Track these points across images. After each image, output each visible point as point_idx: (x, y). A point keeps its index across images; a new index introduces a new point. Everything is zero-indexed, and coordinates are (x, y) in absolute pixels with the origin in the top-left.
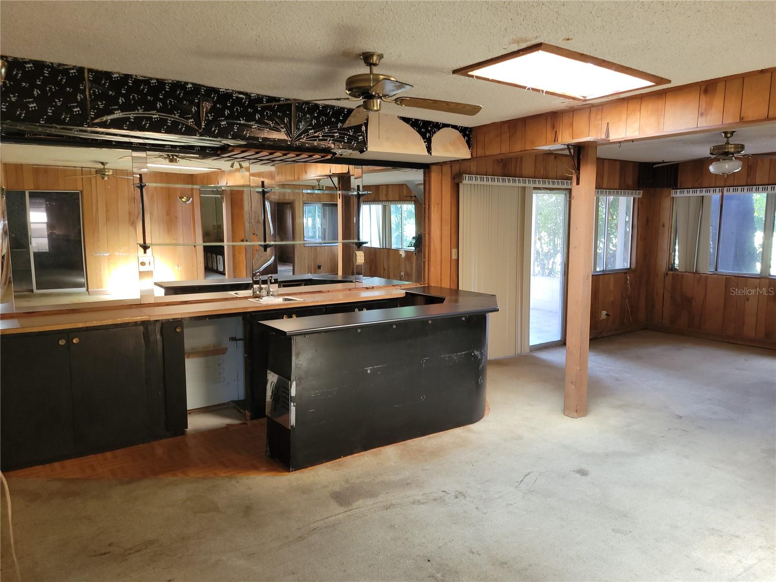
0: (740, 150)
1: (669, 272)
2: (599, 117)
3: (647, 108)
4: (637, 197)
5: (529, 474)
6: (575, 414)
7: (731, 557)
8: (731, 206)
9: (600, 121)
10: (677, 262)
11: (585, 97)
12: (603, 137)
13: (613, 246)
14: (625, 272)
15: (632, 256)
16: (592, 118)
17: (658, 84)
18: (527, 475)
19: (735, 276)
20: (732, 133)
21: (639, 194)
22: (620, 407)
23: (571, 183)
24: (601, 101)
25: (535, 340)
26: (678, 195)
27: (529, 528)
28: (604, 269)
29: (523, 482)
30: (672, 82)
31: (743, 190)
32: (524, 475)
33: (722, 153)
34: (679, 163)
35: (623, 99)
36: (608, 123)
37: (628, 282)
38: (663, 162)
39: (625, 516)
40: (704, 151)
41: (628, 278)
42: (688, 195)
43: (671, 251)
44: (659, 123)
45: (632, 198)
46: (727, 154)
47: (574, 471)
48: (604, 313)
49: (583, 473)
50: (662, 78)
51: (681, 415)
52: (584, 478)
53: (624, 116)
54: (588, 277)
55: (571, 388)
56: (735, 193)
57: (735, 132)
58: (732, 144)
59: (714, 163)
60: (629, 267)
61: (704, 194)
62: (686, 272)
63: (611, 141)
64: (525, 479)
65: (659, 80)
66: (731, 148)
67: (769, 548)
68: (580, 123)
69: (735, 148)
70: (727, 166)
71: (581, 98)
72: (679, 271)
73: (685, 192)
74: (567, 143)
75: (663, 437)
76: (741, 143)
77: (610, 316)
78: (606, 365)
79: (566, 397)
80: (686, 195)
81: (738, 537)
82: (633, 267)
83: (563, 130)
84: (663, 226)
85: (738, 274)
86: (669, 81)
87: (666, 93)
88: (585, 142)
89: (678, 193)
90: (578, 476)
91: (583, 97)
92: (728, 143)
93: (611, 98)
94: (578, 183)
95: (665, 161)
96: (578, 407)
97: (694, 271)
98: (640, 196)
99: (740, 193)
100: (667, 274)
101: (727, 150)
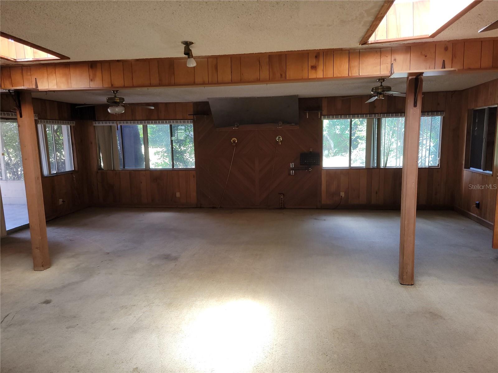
0: (122, 101)
1: (98, 171)
2: (29, 74)
3: (60, 72)
4: (72, 125)
5: (8, 315)
6: (42, 268)
7: (131, 316)
8: (126, 131)
9: (30, 77)
10: (102, 164)
11: (16, 60)
12: (34, 87)
13: (63, 157)
14: (71, 173)
15: (75, 162)
16: (24, 74)
17: (62, 59)
18: (6, 316)
19: (134, 171)
20: (117, 91)
21: (74, 124)
22: (73, 256)
23: (16, 115)
24: (28, 63)
25: (9, 226)
26: (97, 125)
27: (9, 348)
28: (57, 172)
29: (4, 321)
30: (71, 59)
31: (131, 123)
32: (4, 317)
33: (113, 102)
34: (94, 106)
35: (43, 64)
36: (36, 78)
37: (74, 179)
38: (85, 104)
39: (75, 317)
40: (103, 99)
41: (74, 176)
42: (103, 125)
43: (98, 158)
44: (68, 83)
45: (69, 126)
46: (116, 103)
47: (41, 303)
48: (61, 200)
49: (47, 302)
50: (64, 56)
51: (108, 252)
52: (48, 305)
53: (46, 75)
54: (38, 178)
55: (37, 252)
56: (127, 124)
57: (118, 91)
58: (117, 98)
59: (110, 107)
60: (73, 169)
61: (111, 124)
62: (108, 170)
63: (40, 90)
64: (5, 320)
65: (62, 57)
66: (117, 99)
67: (149, 305)
68: (16, 76)
69: (119, 100)
70: (117, 110)
71: (13, 60)
72: (104, 169)
73: (101, 123)
74: (8, 89)
75: (98, 267)
76: (123, 97)
77: (65, 202)
78: (64, 233)
79: (34, 259)
80: (101, 124)
81: (134, 306)
82: (76, 169)
83: (4, 80)
84: (91, 143)
85: (136, 169)
86: (69, 58)
87: (69, 65)
88: (21, 89)
89: (97, 123)
90: (44, 305)
91: (14, 59)
92: (115, 97)
93: (35, 63)
94: (21, 116)
95: (86, 104)
96: (43, 263)
97: (113, 169)
98: (74, 125)
99: (130, 124)
100: (98, 172)
101: (116, 101)
